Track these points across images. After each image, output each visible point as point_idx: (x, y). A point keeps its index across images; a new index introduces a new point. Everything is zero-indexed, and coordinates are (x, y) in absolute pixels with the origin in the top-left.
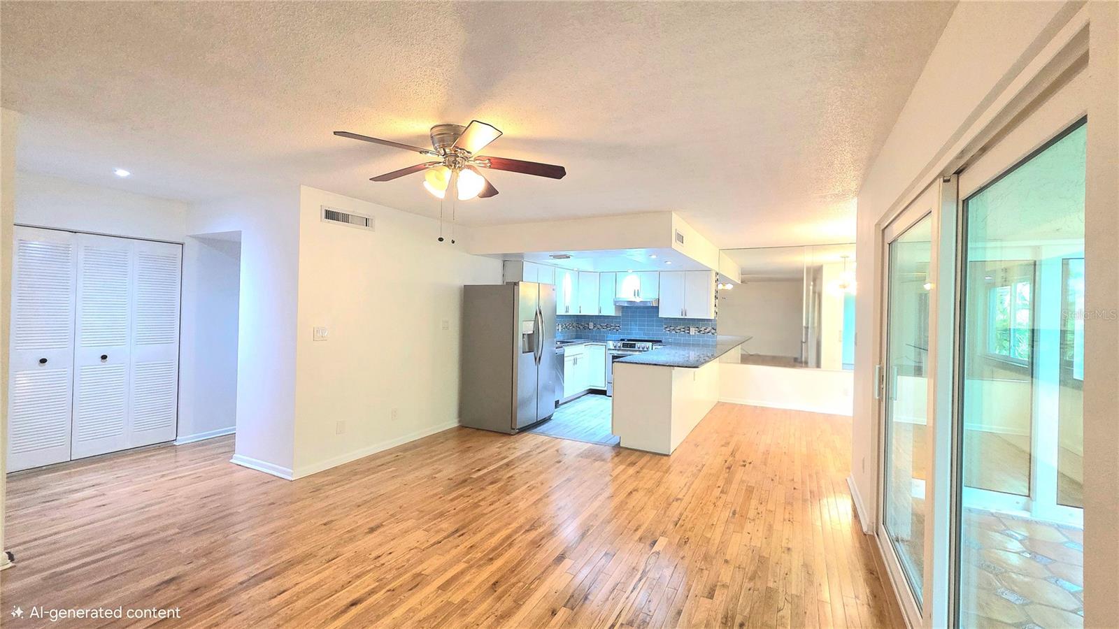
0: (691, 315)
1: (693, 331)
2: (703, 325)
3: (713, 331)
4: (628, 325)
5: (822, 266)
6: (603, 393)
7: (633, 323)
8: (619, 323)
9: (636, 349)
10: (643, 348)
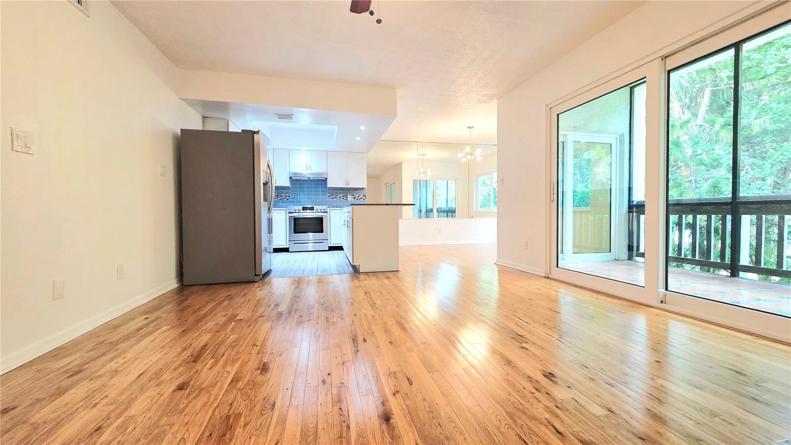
0: (352, 185)
1: (350, 198)
2: (357, 194)
3: (364, 197)
4: (297, 195)
5: (401, 163)
6: (286, 250)
7: (301, 193)
8: (289, 193)
9: (315, 211)
10: (320, 210)
